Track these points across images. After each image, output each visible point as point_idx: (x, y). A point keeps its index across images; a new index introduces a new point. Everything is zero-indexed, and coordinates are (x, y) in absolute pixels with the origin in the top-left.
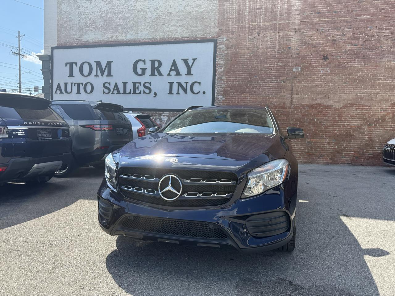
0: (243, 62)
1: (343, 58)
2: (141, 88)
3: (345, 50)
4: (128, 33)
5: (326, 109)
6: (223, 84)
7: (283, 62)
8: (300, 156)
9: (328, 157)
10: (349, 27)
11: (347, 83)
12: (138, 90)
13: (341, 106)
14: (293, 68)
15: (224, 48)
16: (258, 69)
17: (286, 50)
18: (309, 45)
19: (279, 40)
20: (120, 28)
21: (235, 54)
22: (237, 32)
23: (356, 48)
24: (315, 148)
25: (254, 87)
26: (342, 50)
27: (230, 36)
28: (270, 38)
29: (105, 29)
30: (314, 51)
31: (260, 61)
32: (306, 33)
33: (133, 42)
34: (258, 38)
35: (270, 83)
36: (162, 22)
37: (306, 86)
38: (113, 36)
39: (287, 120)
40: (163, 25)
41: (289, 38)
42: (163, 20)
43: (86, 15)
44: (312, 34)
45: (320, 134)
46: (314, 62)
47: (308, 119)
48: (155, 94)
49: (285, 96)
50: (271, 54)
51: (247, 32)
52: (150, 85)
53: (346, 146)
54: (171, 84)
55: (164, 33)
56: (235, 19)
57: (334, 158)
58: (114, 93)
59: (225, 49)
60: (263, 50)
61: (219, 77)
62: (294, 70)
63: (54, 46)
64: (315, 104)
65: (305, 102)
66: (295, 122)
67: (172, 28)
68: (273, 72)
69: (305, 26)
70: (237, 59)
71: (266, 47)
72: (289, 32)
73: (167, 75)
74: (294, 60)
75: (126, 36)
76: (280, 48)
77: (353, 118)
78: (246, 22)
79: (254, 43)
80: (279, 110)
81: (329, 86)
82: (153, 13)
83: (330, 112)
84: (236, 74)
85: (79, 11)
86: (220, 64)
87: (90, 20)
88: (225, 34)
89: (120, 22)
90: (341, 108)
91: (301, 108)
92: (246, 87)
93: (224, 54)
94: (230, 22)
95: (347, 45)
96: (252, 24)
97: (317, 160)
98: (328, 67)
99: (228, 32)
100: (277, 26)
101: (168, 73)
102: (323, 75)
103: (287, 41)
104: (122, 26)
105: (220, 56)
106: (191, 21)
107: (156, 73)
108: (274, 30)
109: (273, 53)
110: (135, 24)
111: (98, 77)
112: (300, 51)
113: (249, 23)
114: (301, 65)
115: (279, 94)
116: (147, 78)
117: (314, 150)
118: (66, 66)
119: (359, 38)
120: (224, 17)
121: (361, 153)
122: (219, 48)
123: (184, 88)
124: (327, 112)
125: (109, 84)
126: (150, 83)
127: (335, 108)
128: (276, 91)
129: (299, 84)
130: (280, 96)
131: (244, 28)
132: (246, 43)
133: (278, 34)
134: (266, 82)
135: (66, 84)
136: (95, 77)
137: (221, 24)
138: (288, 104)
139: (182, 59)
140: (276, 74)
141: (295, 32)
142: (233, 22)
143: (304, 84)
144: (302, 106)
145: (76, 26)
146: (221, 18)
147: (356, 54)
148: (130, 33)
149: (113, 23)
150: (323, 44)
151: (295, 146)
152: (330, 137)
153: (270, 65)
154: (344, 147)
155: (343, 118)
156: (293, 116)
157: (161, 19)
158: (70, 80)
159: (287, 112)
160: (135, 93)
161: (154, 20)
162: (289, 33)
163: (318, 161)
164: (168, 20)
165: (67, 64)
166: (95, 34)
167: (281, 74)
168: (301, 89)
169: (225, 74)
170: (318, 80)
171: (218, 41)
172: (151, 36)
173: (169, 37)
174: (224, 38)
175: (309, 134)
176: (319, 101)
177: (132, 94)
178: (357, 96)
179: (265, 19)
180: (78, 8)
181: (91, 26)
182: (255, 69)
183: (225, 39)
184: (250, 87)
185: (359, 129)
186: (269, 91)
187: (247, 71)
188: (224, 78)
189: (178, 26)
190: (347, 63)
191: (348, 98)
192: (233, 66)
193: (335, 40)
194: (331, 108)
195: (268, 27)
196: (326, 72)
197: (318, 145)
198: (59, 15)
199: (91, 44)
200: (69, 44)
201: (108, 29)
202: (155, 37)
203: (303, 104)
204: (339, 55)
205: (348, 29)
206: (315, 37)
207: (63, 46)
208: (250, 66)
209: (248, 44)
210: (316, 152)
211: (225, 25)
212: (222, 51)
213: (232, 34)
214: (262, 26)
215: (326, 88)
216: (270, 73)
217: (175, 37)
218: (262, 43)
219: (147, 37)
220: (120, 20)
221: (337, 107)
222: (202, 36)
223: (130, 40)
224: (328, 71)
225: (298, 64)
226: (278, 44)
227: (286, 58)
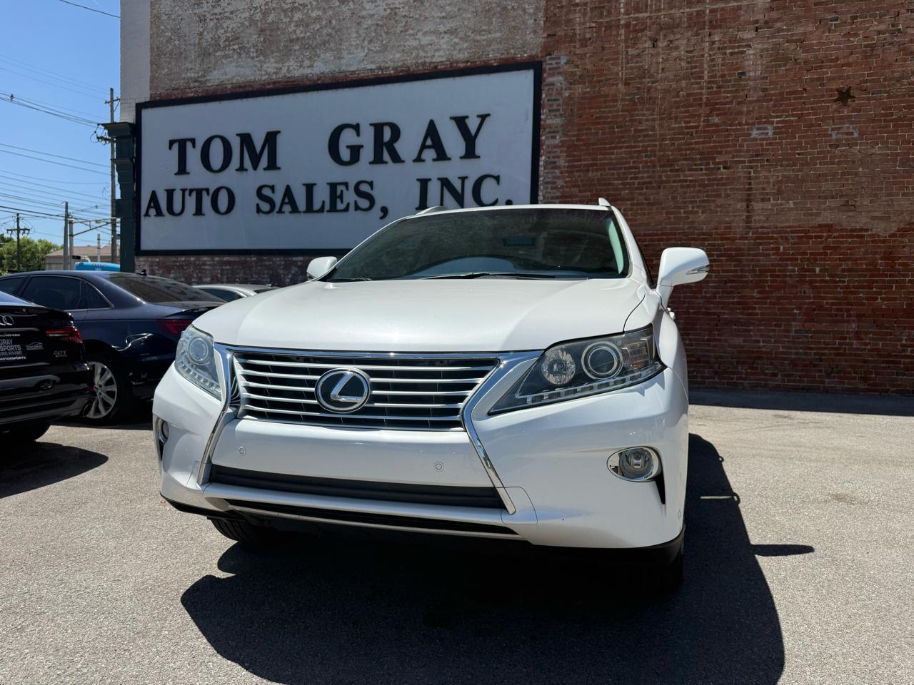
0: (614, 117)
1: (897, 96)
2: (350, 197)
3: (904, 71)
4: (316, 58)
5: (849, 240)
6: (558, 178)
7: (722, 113)
8: (776, 372)
9: (854, 373)
11: (909, 166)
12: (342, 202)
13: (894, 230)
14: (752, 130)
15: (561, 84)
16: (654, 135)
17: (730, 81)
18: (796, 64)
19: (710, 55)
20: (297, 47)
21: (591, 98)
22: (594, 39)
24: (817, 349)
25: (644, 183)
26: (893, 72)
27: (577, 52)
28: (687, 52)
29: (262, 53)
30: (812, 80)
31: (660, 114)
32: (788, 30)
33: (330, 81)
34: (653, 53)
35: (688, 171)
36: (401, 25)
37: (788, 177)
38: (281, 69)
39: (736, 271)
40: (403, 34)
41: (740, 46)
42: (404, 20)
43: (218, 19)
44: (805, 33)
45: (831, 310)
46: (812, 109)
47: (796, 269)
48: (385, 211)
49: (729, 205)
50: (688, 95)
51: (623, 37)
52: (372, 189)
53: (909, 343)
54: (424, 183)
55: (407, 53)
56: (589, 4)
57: (873, 376)
58: (284, 212)
59: (564, 88)
60: (666, 83)
61: (547, 159)
62: (755, 133)
63: (142, 100)
64: (816, 228)
65: (787, 221)
66: (760, 276)
67: (425, 40)
68: (696, 143)
69: (785, 13)
70: (597, 110)
71: (676, 76)
72: (738, 31)
73: (414, 161)
74: (753, 108)
75: (311, 66)
76: (715, 76)
78: (619, 12)
79: (642, 66)
80: (714, 245)
81: (856, 174)
84: (593, 149)
85: (201, 10)
86: (550, 127)
87: (226, 32)
88: (563, 46)
89: (298, 32)
90: (893, 235)
91: (776, 238)
92: (622, 184)
93: (561, 102)
94: (578, 15)
95: (910, 57)
96: (636, 15)
98: (852, 123)
99: (571, 42)
100: (707, 18)
101: (415, 156)
102: (838, 146)
103: (734, 56)
104: (303, 42)
105: (551, 105)
106: (474, 18)
107: (386, 156)
108: (695, 29)
109: (696, 91)
110: (334, 34)
111: (245, 172)
112: (770, 83)
113: (627, 13)
114: (775, 120)
115: (714, 201)
116: (362, 170)
118: (170, 148)
120: (560, 3)
122: (547, 85)
123: (457, 192)
124: (850, 249)
125: (272, 188)
126: (371, 184)
127: (874, 235)
128: (705, 192)
129: (770, 172)
130: (717, 206)
131: (613, 28)
132: (620, 68)
133: (707, 37)
134: (677, 170)
135: (170, 193)
136: (239, 172)
137: (551, 20)
138: (738, 226)
139: (451, 118)
140: (703, 148)
141: (756, 31)
142: (584, 14)
143: (786, 170)
144: (779, 232)
145: (193, 47)
146: (554, 5)
148: (321, 58)
149: (282, 37)
150: (837, 59)
151: (761, 344)
152: (859, 316)
153: (685, 122)
154: (903, 346)
155: (900, 264)
156: (752, 260)
157: (397, 19)
158: (180, 183)
159: (736, 249)
160: (333, 209)
161: (380, 23)
162: (740, 35)
163: (826, 385)
164: (416, 19)
165: (172, 143)
166: (237, 67)
167: (717, 147)
168: (774, 186)
169: (565, 152)
170: (824, 158)
171: (544, 66)
172: (372, 62)
173: (417, 63)
174: (562, 57)
175: (800, 309)
176: (826, 218)
177: (328, 211)
180: (197, 4)
181: (229, 45)
182: (644, 136)
183: (563, 60)
184: (634, 183)
186: (685, 193)
187: (624, 142)
188: (562, 162)
189: (441, 33)
190: (910, 108)
192: (586, 129)
193: (873, 47)
194: (863, 236)
195: (681, 20)
196: (846, 137)
197: (827, 341)
198: (153, 25)
199: (229, 92)
200: (177, 94)
201: (269, 52)
202: (383, 64)
203: (780, 227)
204: (885, 87)
205: (909, 14)
206: (815, 42)
207: (164, 98)
208: (633, 129)
209: (626, 69)
210: (821, 360)
211: (563, 22)
212: (555, 90)
213: (583, 47)
214: (664, 20)
215: (848, 180)
216: (686, 144)
217: (434, 61)
218: (664, 66)
219: (363, 66)
220: (296, 26)
221: (880, 234)
222: (503, 57)
223: (322, 75)
224: (852, 133)
225: (765, 118)
226: (709, 66)
227: (731, 102)
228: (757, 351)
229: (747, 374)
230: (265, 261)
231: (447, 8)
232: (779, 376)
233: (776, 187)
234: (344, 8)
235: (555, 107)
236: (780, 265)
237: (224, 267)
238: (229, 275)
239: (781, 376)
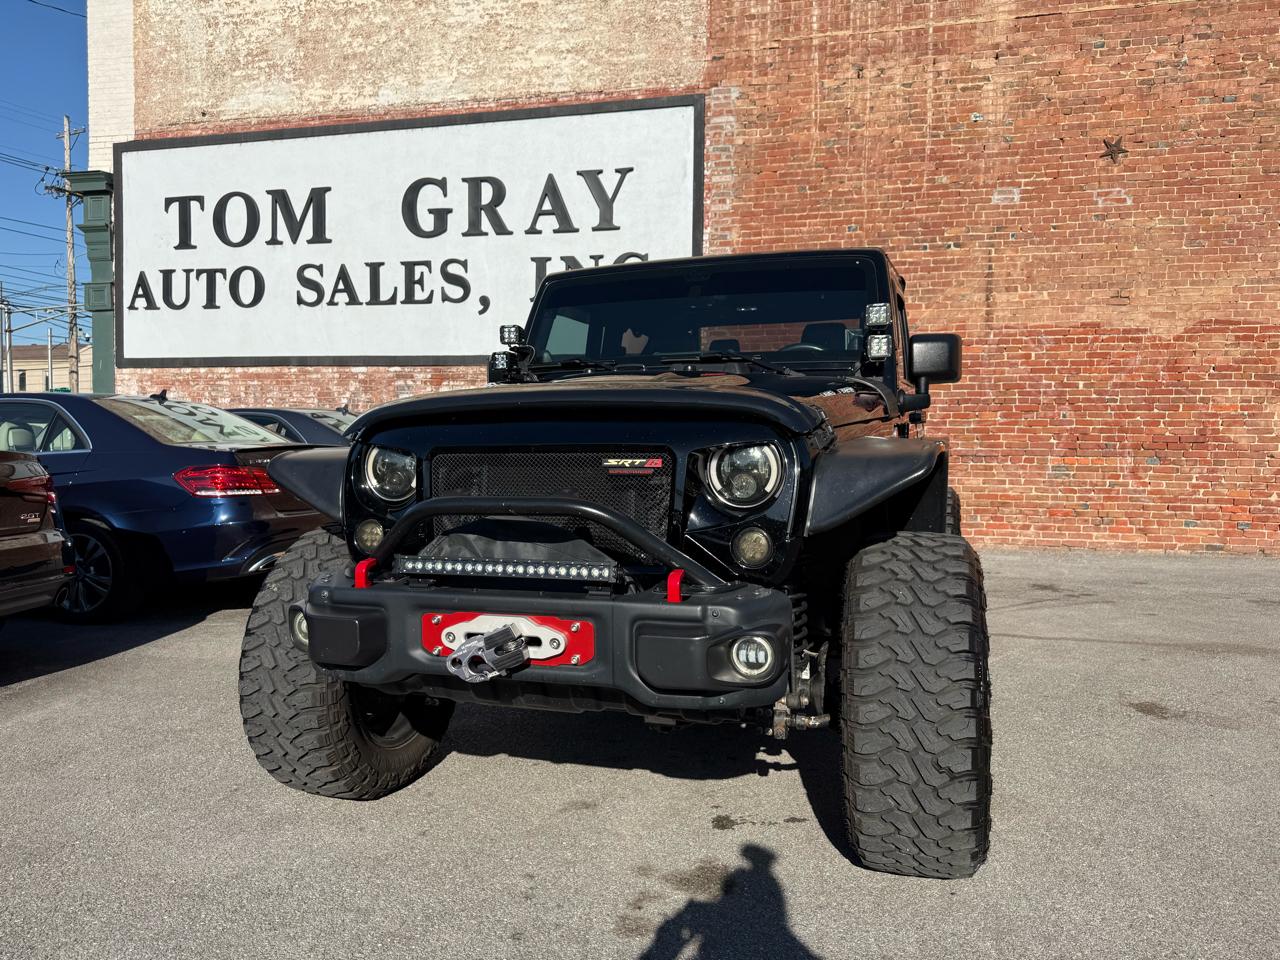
0: (805, 174)
1: (1183, 151)
2: (434, 281)
3: (1190, 117)
4: (382, 84)
5: (1123, 344)
7: (952, 170)
8: (1027, 523)
9: (1131, 523)
10: (1203, 30)
11: (1200, 244)
12: (423, 290)
13: (1180, 330)
14: (992, 194)
15: (732, 126)
16: (861, 200)
17: (962, 127)
18: (1050, 105)
19: (935, 91)
20: (353, 67)
21: (773, 148)
22: (777, 65)
23: (1230, 108)
24: (1081, 491)
26: (1177, 118)
27: (754, 83)
28: (904, 85)
29: (303, 73)
30: (1071, 127)
31: (869, 171)
32: (1040, 59)
33: (402, 117)
34: (858, 85)
35: (907, 249)
36: (503, 38)
37: (1042, 259)
38: (330, 97)
39: (972, 387)
40: (508, 52)
41: (973, 80)
42: (509, 32)
43: (235, 23)
44: (1062, 63)
45: (1099, 438)
46: (1072, 166)
47: (1053, 383)
48: (485, 301)
49: (963, 296)
50: (906, 145)
51: (816, 63)
52: (466, 271)
53: (1200, 482)
54: (541, 263)
55: (514, 78)
56: (769, 16)
57: (1155, 527)
58: (337, 304)
59: (736, 132)
60: (876, 128)
61: (714, 232)
62: (996, 198)
63: (123, 139)
64: (1078, 327)
65: (1040, 319)
66: (1005, 394)
67: (540, 61)
68: (918, 211)
69: (1034, 34)
70: (783, 165)
71: (889, 118)
72: (973, 58)
73: (527, 232)
74: (994, 164)
75: (376, 95)
76: (942, 120)
77: (1225, 376)
78: (811, 27)
79: (843, 104)
81: (1130, 255)
82: (472, 6)
83: (1136, 354)
84: (777, 218)
85: (210, 10)
86: (717, 186)
87: (248, 42)
88: (734, 73)
89: (355, 44)
90: (1178, 338)
91: (1026, 342)
93: (732, 150)
94: (754, 31)
95: (1198, 99)
96: (835, 33)
97: (1090, 537)
98: (1124, 186)
99: (743, 69)
100: (930, 39)
101: (527, 225)
102: (1104, 218)
103: (968, 93)
104: (363, 59)
106: (609, 31)
107: (486, 224)
108: (915, 54)
109: (917, 140)
110: (407, 49)
111: (279, 246)
112: (1017, 130)
113: (822, 29)
114: (1023, 180)
115: (942, 291)
116: (452, 243)
117: (1080, 499)
118: (167, 210)
119: (1243, 72)
120: (729, 13)
121: (1260, 506)
122: (712, 129)
124: (1123, 356)
126: (464, 264)
127: (1155, 338)
128: (929, 278)
129: (1017, 252)
130: (947, 298)
131: (803, 50)
132: (813, 106)
133: (931, 66)
135: (167, 275)
136: (271, 246)
137: (718, 38)
138: (976, 325)
139: (579, 173)
140: (927, 218)
141: (997, 58)
142: (763, 30)
143: (1038, 249)
144: (1030, 334)
145: (198, 64)
146: (720, 16)
147: (1230, 133)
148: (391, 82)
149: (331, 51)
150: (1104, 98)
151: (1007, 486)
152: (1136, 447)
153: (903, 182)
154: (1193, 486)
155: (1188, 377)
156: (994, 372)
157: (499, 29)
158: (182, 260)
159: (971, 357)
160: (410, 299)
161: (475, 35)
162: (975, 63)
163: (1094, 540)
164: (526, 30)
165: (169, 202)
166: (265, 93)
167: (945, 217)
168: (1022, 270)
169: (740, 222)
170: (1088, 233)
171: (707, 101)
172: (464, 91)
173: (529, 93)
174: (732, 89)
175: (1058, 436)
176: (1091, 314)
177: (402, 303)
178: (1241, 290)
179: (884, 13)
180: (205, 2)
181: (253, 62)
182: (847, 201)
183: (735, 94)
185: (1250, 416)
187: (819, 209)
188: (734, 236)
189: (562, 52)
190: (1199, 166)
191: (1204, 300)
192: (768, 191)
193: (1151, 83)
194: (1139, 340)
195: (895, 41)
196: (1116, 205)
197: (1095, 480)
198: (139, 30)
199: (253, 129)
200: (174, 132)
201: (311, 73)
202: (480, 93)
203: (1031, 327)
204: (1166, 138)
205: (1197, 40)
206: (1074, 75)
207: (157, 137)
208: (831, 191)
209: (821, 108)
210: (1087, 507)
211: (734, 40)
212: (723, 135)
213: (760, 75)
214: (872, 40)
215: (1119, 262)
216: (905, 212)
217: (552, 91)
218: (872, 104)
219: (451, 96)
220: (353, 36)
221: (1163, 336)
222: (651, 87)
223: (391, 108)
224: (1125, 200)
225: (1010, 178)
226: (934, 106)
227: (964, 156)
228: (1001, 496)
229: (988, 526)
230: (310, 373)
231: (570, 16)
232: (1032, 529)
233: (1025, 272)
234: (422, 12)
235: (724, 160)
236: (1031, 379)
237: (250, 383)
238: (257, 394)
239: (1035, 529)
